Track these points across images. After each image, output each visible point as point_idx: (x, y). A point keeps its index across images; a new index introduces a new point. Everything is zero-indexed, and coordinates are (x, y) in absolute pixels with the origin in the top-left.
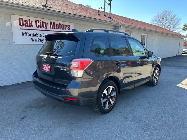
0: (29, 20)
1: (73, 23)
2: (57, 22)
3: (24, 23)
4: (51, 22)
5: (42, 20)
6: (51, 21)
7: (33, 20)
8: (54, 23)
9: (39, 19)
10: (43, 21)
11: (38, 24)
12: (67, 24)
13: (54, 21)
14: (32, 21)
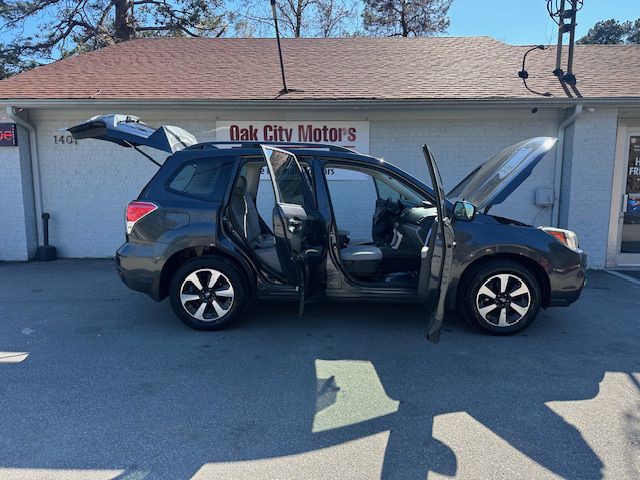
0: (251, 127)
1: (367, 119)
2: (316, 125)
3: (241, 135)
4: (301, 127)
5: (279, 124)
6: (301, 123)
7: (259, 126)
8: (310, 127)
9: (272, 124)
10: (281, 128)
11: (270, 133)
12: (346, 125)
13: (310, 123)
14: (256, 130)
